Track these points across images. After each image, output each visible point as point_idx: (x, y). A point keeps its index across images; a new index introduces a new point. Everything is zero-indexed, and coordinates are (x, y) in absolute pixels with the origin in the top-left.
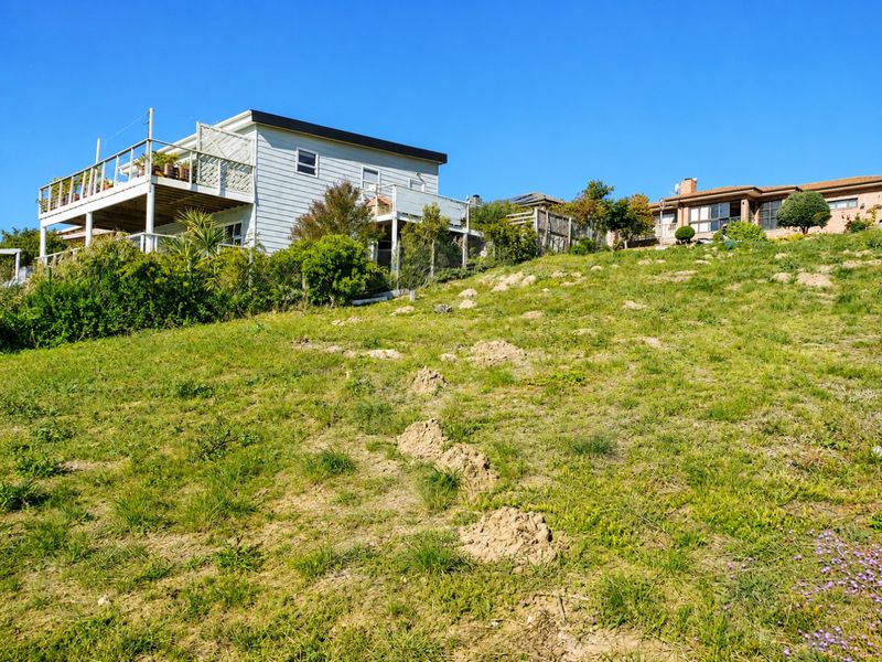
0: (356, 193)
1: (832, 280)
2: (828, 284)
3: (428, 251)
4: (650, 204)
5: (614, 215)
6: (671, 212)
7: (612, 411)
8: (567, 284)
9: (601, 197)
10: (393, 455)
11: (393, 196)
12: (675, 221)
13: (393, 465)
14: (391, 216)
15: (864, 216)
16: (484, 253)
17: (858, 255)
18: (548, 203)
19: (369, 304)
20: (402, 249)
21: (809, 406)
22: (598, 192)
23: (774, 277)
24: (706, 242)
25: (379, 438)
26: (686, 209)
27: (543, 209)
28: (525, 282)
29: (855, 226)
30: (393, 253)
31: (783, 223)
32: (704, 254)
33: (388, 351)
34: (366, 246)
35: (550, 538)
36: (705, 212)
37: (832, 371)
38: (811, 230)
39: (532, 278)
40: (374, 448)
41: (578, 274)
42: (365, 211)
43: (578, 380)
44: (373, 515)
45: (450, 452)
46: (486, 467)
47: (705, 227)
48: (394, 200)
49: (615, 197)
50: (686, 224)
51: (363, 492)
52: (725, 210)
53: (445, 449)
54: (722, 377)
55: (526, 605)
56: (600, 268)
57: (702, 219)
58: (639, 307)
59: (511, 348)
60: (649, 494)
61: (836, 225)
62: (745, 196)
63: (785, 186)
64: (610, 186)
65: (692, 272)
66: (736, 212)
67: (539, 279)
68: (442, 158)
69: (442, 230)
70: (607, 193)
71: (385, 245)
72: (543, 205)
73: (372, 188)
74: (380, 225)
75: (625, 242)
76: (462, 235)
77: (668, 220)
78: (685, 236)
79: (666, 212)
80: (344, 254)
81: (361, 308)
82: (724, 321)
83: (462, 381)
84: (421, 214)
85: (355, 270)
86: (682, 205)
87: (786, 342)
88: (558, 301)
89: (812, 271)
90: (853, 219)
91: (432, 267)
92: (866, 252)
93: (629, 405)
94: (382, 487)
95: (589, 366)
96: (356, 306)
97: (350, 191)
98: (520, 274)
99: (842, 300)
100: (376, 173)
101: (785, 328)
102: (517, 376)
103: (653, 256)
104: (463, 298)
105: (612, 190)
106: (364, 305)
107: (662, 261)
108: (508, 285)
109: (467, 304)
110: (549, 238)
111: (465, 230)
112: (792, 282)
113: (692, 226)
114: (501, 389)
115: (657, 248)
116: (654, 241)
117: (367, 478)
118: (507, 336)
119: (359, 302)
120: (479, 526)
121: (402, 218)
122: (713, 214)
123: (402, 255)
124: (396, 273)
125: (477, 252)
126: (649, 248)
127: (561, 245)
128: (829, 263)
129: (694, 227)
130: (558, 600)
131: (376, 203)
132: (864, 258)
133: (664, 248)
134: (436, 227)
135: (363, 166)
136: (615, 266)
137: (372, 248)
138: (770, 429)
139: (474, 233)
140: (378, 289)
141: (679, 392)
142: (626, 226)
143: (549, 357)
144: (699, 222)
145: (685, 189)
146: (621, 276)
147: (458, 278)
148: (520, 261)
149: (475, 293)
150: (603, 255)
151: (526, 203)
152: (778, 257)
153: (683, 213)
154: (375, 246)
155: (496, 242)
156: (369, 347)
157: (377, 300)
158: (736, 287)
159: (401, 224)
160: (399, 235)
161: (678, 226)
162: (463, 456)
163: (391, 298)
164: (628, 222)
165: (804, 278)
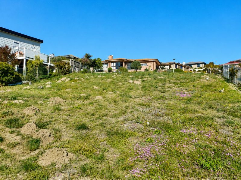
0: (10, 49)
1: (141, 82)
2: (141, 83)
3: (36, 70)
4: (102, 61)
5: (92, 63)
6: (107, 63)
7: (89, 116)
8: (79, 81)
9: (89, 58)
10: (18, 135)
11: (24, 52)
12: (108, 66)
13: (18, 138)
14: (24, 58)
15: (148, 68)
16: (54, 71)
17: (146, 77)
18: (74, 58)
19: (14, 85)
20: (27, 68)
21: (135, 113)
22: (88, 57)
23: (129, 81)
24: (115, 72)
25: (14, 129)
26: (110, 63)
27: (73, 59)
28: (67, 80)
29: (146, 70)
30: (24, 69)
31: (132, 68)
32: (114, 75)
33: (19, 101)
34: (14, 67)
35: (67, 155)
36: (115, 64)
37: (140, 104)
38: (138, 70)
39: (69, 79)
40: (12, 132)
41: (82, 79)
42: (13, 55)
43: (80, 108)
44: (9, 155)
45: (38, 132)
46: (50, 136)
47: (115, 68)
48: (25, 52)
49: (93, 58)
50: (110, 67)
51: (6, 148)
52: (119, 63)
53: (37, 131)
54: (117, 106)
55: (58, 176)
56: (88, 77)
57: (114, 66)
58: (98, 88)
59: (61, 99)
60: (96, 139)
61: (143, 70)
62: (123, 61)
63: (132, 59)
64: (91, 55)
65: (111, 79)
66: (122, 65)
67: (71, 80)
68: (42, 42)
69: (41, 63)
70: (90, 57)
71: (21, 66)
72: (73, 58)
73: (17, 48)
74: (19, 60)
75: (95, 71)
76: (47, 65)
77: (106, 66)
78: (110, 70)
79: (105, 64)
80: (5, 69)
81: (11, 87)
82: (118, 92)
83: (45, 110)
84: (34, 58)
85: (9, 74)
86: (109, 62)
87: (131, 97)
88: (76, 86)
89: (137, 80)
90: (146, 68)
91: (37, 75)
92: (148, 76)
93: (93, 115)
94: (14, 145)
95: (83, 104)
96: (10, 86)
97: (8, 48)
98: (66, 78)
99: (143, 87)
100: (19, 44)
101: (131, 94)
102: (62, 108)
103: (102, 74)
104: (47, 85)
105: (92, 56)
106: (12, 86)
107: (104, 76)
108: (62, 81)
109: (48, 86)
110: (74, 68)
111: (49, 64)
112: (133, 83)
113: (112, 67)
114: (57, 112)
115: (103, 73)
116: (102, 71)
117: (8, 143)
118: (60, 96)
119: (11, 85)
120: (46, 154)
121: (27, 59)
122: (117, 65)
123: (27, 70)
124: (24, 76)
125: (53, 70)
126: (101, 73)
127: (78, 70)
128: (140, 79)
129: (112, 68)
130: (68, 173)
131: (18, 53)
132: (147, 78)
133: (105, 73)
134: (39, 62)
135: (14, 41)
136: (92, 77)
137: (16, 67)
138: (126, 119)
139: (52, 65)
140: (17, 81)
141: (106, 111)
142: (96, 66)
143: (72, 102)
144: (113, 67)
145: (110, 58)
146: (93, 80)
147: (46, 78)
148: (66, 74)
149: (51, 83)
150: (89, 74)
151: (67, 57)
152: (130, 76)
153: (109, 64)
154: (17, 66)
155: (58, 68)
156: (13, 100)
157: (17, 84)
158: (121, 84)
159: (27, 60)
160: (26, 64)
161: (108, 67)
162: (42, 133)
163: (22, 84)
164: (96, 65)
165: (136, 82)
